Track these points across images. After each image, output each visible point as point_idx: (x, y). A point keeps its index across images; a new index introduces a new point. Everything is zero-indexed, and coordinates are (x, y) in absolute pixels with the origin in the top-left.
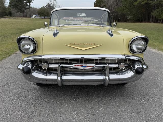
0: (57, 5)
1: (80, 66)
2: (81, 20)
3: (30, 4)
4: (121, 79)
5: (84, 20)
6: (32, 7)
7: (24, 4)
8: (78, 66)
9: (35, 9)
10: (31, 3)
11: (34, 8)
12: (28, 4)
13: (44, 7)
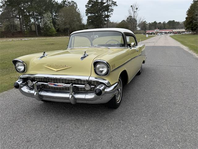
0: (137, 17)
1: (53, 84)
2: (171, 33)
3: (108, 19)
4: (86, 99)
5: (174, 32)
6: (112, 22)
7: (102, 19)
8: (51, 84)
9: (115, 23)
10: (110, 18)
11: (113, 23)
12: (106, 19)
13: (125, 21)
